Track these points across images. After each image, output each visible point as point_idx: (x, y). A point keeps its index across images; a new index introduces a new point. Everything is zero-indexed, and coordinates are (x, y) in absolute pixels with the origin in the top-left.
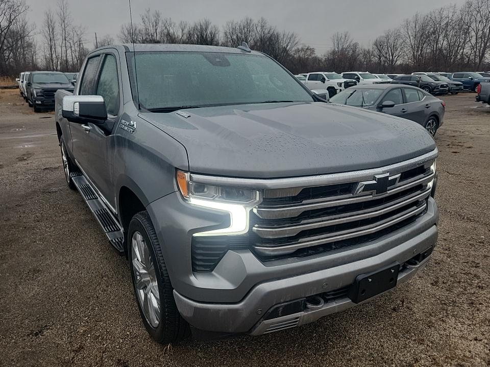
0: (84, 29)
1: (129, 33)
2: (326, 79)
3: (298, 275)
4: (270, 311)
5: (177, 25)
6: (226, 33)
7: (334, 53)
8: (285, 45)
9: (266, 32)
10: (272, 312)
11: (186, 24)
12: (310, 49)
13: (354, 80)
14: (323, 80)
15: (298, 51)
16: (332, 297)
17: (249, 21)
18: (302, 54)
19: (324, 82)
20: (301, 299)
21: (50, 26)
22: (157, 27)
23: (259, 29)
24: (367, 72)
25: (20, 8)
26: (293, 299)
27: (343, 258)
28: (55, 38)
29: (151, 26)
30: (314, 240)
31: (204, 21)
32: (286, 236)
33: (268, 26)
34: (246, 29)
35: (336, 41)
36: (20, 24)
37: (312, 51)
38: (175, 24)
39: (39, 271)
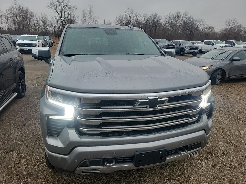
0: (98, 18)
1: (119, 20)
2: (214, 44)
3: (99, 146)
4: (82, 162)
5: (142, 15)
6: (166, 20)
7: (226, 30)
8: (197, 25)
9: (188, 18)
10: (83, 163)
11: (146, 15)
12: (212, 28)
13: (231, 45)
14: (212, 44)
15: (205, 28)
16: (122, 161)
17: (179, 13)
18: (206, 30)
19: (213, 46)
20: (100, 159)
21: (84, 17)
22: (131, 17)
23: (184, 17)
24: (240, 41)
25: (73, 8)
26: (94, 158)
27: (127, 140)
28: (86, 22)
29: (129, 16)
30: (110, 129)
31: (155, 13)
32: (93, 124)
33: (189, 16)
34: (176, 17)
35: (228, 24)
36: (72, 16)
37: (213, 29)
38: (141, 15)
39: (25, 125)
